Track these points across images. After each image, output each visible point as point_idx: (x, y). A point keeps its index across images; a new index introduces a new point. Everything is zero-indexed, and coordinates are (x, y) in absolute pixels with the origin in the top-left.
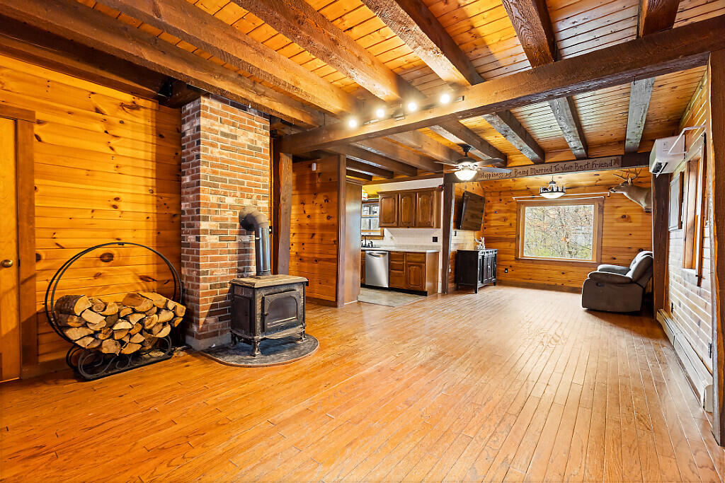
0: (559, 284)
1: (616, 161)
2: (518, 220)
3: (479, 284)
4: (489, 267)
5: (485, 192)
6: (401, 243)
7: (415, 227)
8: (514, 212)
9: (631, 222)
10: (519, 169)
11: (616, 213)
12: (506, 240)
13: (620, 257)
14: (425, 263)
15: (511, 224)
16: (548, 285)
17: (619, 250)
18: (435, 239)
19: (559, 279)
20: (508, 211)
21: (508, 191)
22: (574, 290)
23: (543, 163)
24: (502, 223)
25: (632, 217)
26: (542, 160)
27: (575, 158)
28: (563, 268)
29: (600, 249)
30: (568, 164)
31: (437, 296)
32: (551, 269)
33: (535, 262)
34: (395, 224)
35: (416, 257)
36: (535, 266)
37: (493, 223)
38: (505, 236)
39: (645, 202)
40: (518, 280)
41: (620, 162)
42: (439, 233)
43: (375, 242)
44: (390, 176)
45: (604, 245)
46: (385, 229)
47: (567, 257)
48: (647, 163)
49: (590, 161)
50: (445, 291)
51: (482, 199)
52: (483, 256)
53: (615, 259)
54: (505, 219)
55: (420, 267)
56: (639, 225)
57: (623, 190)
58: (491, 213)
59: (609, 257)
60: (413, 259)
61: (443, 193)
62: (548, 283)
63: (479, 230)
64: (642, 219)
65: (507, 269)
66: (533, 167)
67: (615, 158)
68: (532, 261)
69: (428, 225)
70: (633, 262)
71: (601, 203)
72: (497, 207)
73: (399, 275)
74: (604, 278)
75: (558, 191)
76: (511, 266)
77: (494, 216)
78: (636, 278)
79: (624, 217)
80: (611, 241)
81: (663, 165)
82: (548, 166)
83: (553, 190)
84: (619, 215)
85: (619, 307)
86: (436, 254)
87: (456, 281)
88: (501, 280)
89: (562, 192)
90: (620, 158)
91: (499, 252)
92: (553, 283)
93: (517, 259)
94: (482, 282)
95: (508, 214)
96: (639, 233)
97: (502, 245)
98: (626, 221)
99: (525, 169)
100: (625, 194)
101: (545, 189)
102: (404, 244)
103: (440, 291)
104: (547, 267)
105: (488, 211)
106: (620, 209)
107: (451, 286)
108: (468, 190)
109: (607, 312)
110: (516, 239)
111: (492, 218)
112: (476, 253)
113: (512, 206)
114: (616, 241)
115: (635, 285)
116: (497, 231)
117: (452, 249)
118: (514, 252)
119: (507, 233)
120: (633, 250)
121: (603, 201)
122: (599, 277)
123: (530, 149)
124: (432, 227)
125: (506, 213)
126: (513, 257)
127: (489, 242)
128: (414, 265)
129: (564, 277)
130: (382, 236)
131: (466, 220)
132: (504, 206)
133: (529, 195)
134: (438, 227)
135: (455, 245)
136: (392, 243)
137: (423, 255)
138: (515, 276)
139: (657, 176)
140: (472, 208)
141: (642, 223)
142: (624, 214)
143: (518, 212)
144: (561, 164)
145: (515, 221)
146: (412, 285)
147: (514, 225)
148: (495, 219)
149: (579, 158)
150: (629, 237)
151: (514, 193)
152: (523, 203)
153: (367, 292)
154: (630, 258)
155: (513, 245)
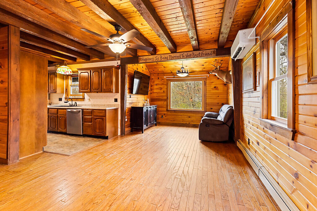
0: (188, 123)
1: (214, 52)
2: (167, 89)
3: (145, 127)
4: (151, 116)
5: (151, 74)
6: (95, 103)
7: (101, 92)
8: (165, 85)
9: (218, 90)
10: (163, 56)
11: (211, 85)
12: (162, 100)
13: (214, 108)
14: (105, 116)
15: (164, 91)
16: (182, 124)
17: (214, 104)
18: (116, 100)
19: (187, 120)
20: (163, 84)
21: (162, 73)
22: (195, 126)
23: (175, 52)
24: (160, 91)
25: (219, 87)
26: (175, 50)
27: (193, 50)
28: (189, 115)
29: (206, 104)
30: (189, 53)
31: (117, 137)
32: (184, 115)
33: (176, 111)
34: (89, 90)
35: (100, 113)
36: (176, 114)
37: (155, 91)
38: (161, 98)
39: (226, 78)
40: (168, 121)
41: (216, 52)
42: (118, 96)
43: (78, 103)
44: (88, 58)
45: (207, 102)
46: (85, 94)
47: (192, 109)
48: (229, 54)
49: (201, 52)
50: (123, 134)
51: (149, 77)
52: (147, 110)
53: (212, 109)
54: (161, 89)
55: (102, 119)
56: (222, 91)
57: (216, 72)
58: (154, 85)
59: (209, 108)
60: (98, 114)
61: (120, 70)
62: (182, 122)
63: (147, 94)
64: (223, 88)
65: (162, 116)
66: (170, 55)
67: (213, 50)
68: (175, 111)
69: (110, 91)
70: (220, 110)
71: (205, 80)
72: (156, 82)
73: (89, 126)
74: (210, 122)
75: (185, 72)
76: (164, 114)
77: (155, 87)
78: (225, 121)
79: (215, 87)
80: (210, 100)
81: (242, 49)
82: (178, 55)
83: (182, 72)
84: (213, 86)
85: (218, 139)
86: (116, 110)
87: (131, 126)
88: (160, 122)
89: (187, 73)
90: (215, 50)
91: (158, 107)
92: (185, 123)
93: (167, 110)
94: (147, 126)
95: (163, 86)
96: (222, 95)
97: (160, 103)
98: (216, 90)
99: (166, 56)
100: (216, 74)
101: (179, 71)
102: (98, 103)
103: (119, 134)
104: (182, 114)
105: (152, 84)
106: (213, 83)
107: (127, 130)
108: (138, 71)
109: (212, 142)
110: (167, 99)
111: (155, 88)
112: (142, 108)
113: (164, 82)
114: (212, 100)
115: (225, 125)
116: (157, 95)
117: (128, 106)
118: (165, 107)
119: (162, 96)
120: (220, 104)
121: (206, 79)
122: (207, 121)
123: (167, 38)
124: (112, 92)
125: (162, 85)
126: (165, 109)
127: (152, 101)
128: (98, 118)
129: (190, 119)
130: (83, 99)
131: (142, 89)
132: (161, 82)
133: (172, 76)
134: (117, 92)
135: (130, 103)
136: (90, 103)
137: (104, 111)
138: (167, 119)
139: (235, 60)
140: (144, 83)
141: (223, 90)
142: (216, 86)
143: (167, 85)
144: (185, 53)
145: (166, 90)
146: (98, 132)
147: (165, 92)
148: (156, 88)
149: (195, 49)
150: (218, 98)
151: (165, 74)
152: (169, 80)
153: (64, 139)
154: (218, 108)
155: (165, 103)
